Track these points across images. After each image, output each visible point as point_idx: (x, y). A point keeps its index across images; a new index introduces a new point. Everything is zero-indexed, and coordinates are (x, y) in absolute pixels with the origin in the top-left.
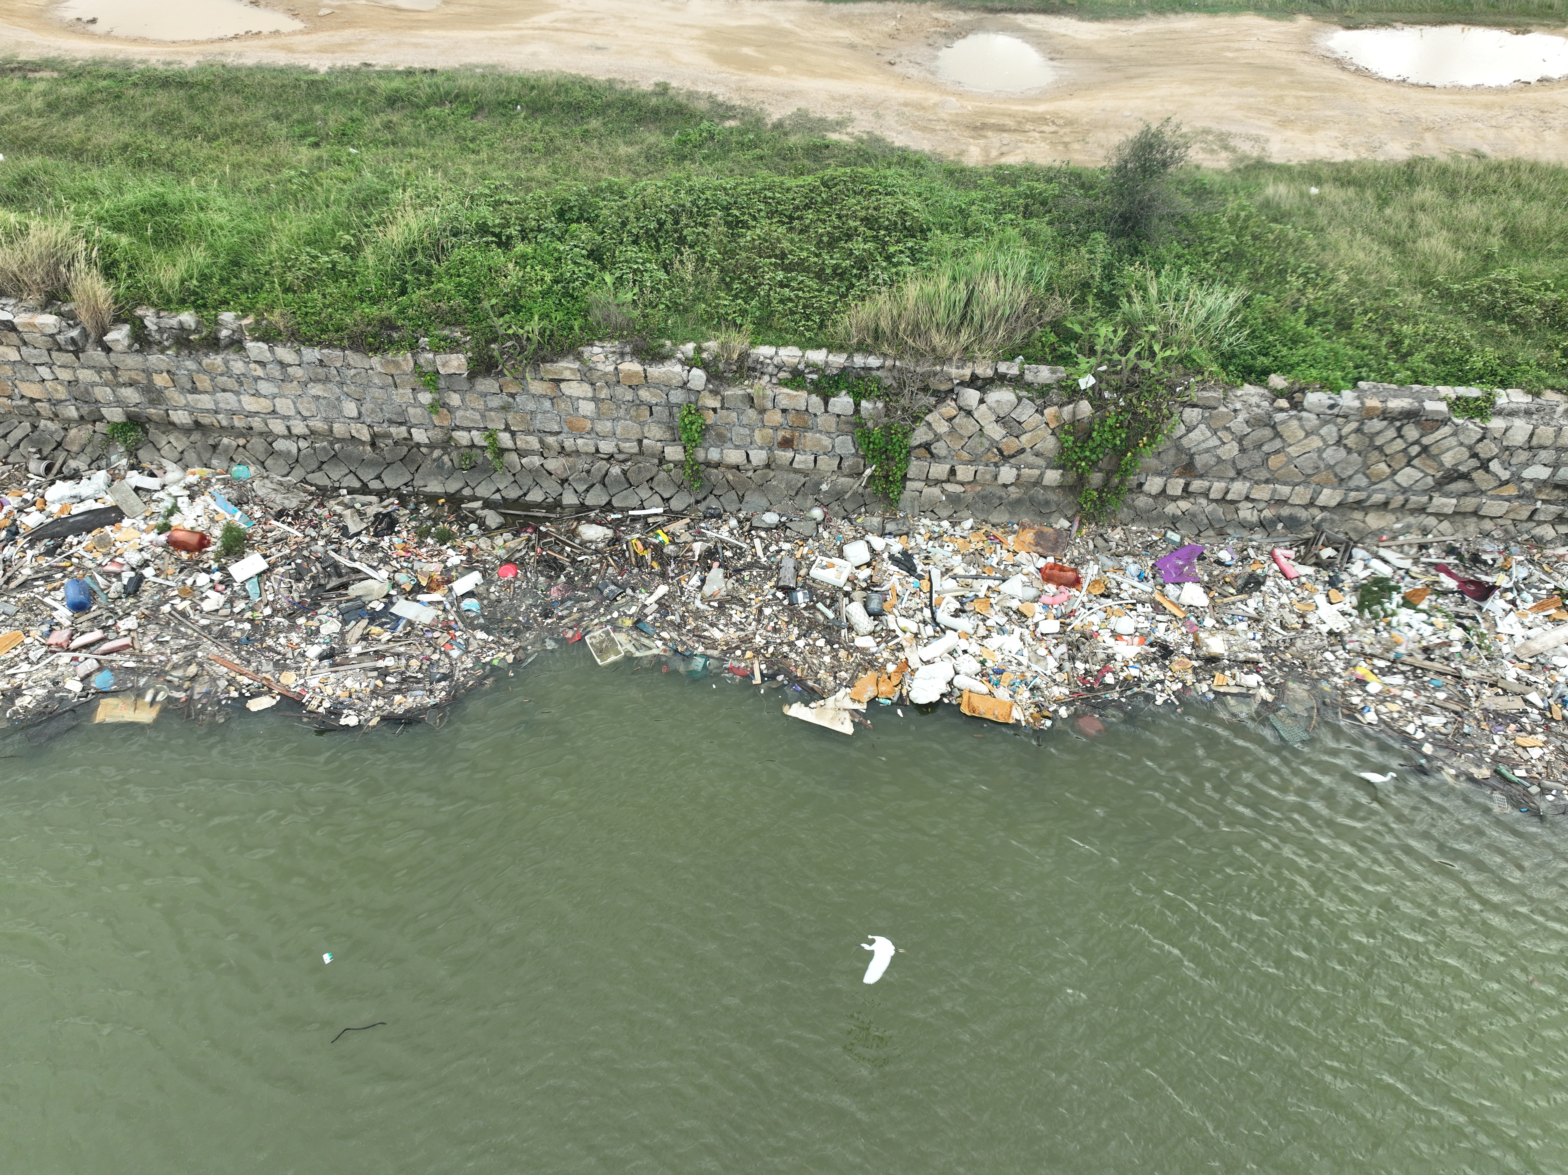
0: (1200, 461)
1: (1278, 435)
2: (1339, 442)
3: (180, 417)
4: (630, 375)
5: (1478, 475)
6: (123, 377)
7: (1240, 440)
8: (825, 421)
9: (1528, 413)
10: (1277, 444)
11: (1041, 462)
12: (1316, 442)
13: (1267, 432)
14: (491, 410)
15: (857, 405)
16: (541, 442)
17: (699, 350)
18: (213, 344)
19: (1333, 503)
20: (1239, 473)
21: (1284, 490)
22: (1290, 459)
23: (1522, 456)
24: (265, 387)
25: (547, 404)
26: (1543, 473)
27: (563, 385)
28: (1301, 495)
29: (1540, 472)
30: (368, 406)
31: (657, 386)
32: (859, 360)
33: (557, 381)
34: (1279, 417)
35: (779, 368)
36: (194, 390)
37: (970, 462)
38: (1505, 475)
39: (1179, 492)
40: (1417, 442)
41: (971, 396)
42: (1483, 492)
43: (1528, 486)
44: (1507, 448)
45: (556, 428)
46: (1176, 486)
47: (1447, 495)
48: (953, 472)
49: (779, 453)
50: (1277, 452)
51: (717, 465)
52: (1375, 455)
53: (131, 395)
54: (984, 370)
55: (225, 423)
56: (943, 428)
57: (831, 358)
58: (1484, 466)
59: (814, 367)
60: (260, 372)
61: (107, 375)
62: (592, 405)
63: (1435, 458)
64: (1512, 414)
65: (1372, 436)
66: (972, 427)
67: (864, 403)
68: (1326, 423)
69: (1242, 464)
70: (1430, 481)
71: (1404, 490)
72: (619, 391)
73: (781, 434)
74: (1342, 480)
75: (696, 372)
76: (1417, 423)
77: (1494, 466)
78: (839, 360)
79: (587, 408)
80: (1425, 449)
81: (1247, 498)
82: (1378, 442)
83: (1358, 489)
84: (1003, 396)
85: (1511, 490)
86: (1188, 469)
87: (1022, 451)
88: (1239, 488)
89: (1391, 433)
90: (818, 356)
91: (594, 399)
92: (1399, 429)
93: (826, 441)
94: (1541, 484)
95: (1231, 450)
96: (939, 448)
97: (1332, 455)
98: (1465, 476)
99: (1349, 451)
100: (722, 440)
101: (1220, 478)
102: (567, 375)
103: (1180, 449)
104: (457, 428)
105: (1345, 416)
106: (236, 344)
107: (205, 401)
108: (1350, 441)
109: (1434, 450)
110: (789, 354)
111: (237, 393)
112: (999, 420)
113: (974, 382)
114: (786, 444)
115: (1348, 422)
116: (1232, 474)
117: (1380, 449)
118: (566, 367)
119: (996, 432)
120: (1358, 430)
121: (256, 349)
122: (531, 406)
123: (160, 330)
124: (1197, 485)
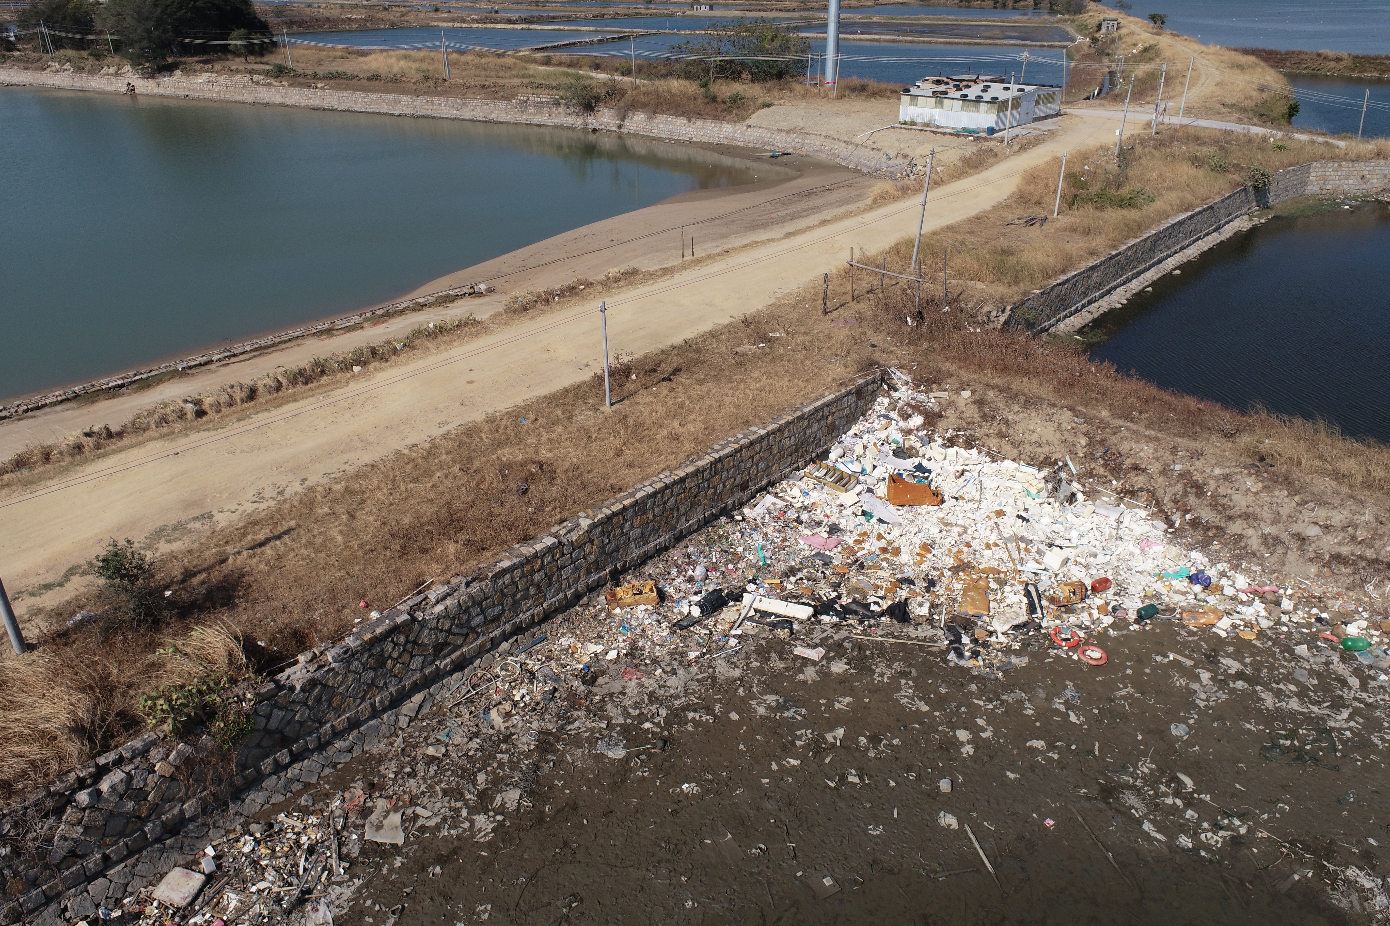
0: (288, 731)
1: (326, 687)
2: (365, 669)
5: (451, 640)
7: (305, 703)
11: (174, 804)
12: (351, 677)
13: (319, 689)
19: (387, 703)
20: (319, 723)
22: (344, 696)
23: (464, 617)
26: (481, 619)
29: (478, 620)
34: (320, 676)
37: (116, 842)
38: (464, 631)
39: (288, 759)
40: (406, 642)
41: (86, 795)
42: (460, 647)
43: (479, 630)
44: (454, 618)
46: (283, 756)
48: (105, 858)
50: (333, 696)
52: (390, 663)
54: (87, 771)
56: (76, 832)
58: (450, 633)
63: (422, 644)
65: (381, 654)
66: (102, 817)
68: (349, 663)
69: (318, 716)
70: (429, 658)
71: (421, 671)
74: (382, 688)
76: (400, 633)
77: (455, 630)
80: (414, 643)
82: (386, 654)
84: (113, 779)
85: (473, 637)
86: (284, 741)
87: (155, 806)
88: (325, 732)
89: (389, 647)
92: (392, 641)
94: (484, 625)
96: (82, 849)
98: (446, 644)
99: (374, 669)
101: (310, 734)
103: (271, 733)
105: (358, 653)
108: (371, 665)
109: (419, 641)
112: (122, 797)
113: (82, 784)
115: (362, 655)
116: (315, 726)
117: (389, 658)
119: (124, 807)
120: (370, 656)
124: (297, 747)
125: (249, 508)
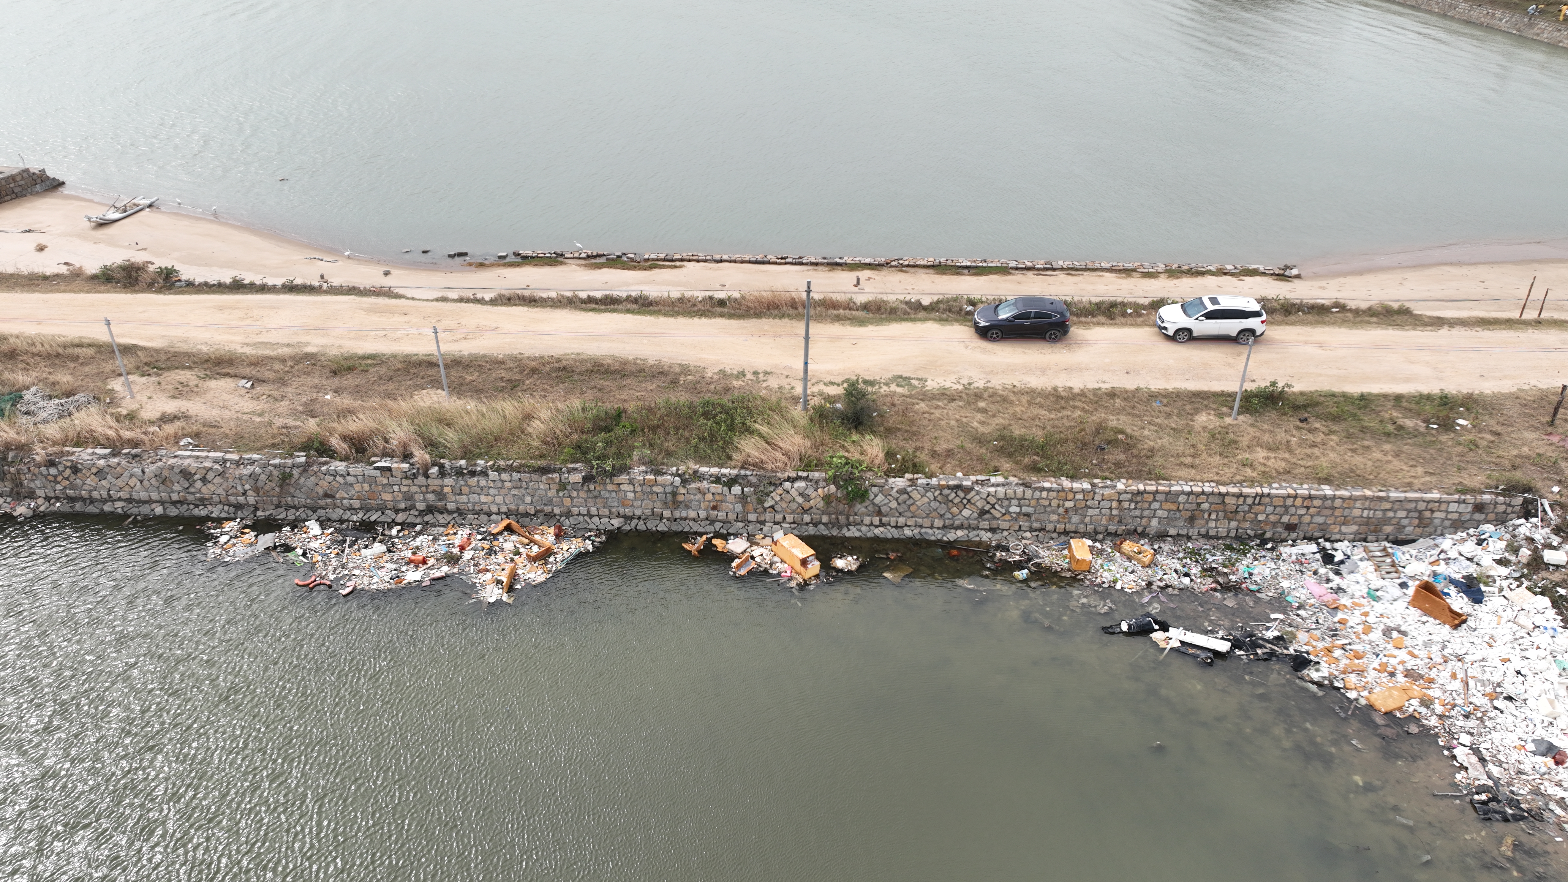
0: (884, 509)
1: (910, 497)
2: (935, 499)
3: (451, 506)
4: (650, 480)
5: (992, 511)
6: (431, 489)
7: (897, 500)
8: (730, 498)
9: (1003, 485)
10: (911, 501)
11: (819, 512)
12: (926, 500)
13: (906, 496)
14: (590, 498)
15: (743, 489)
16: (610, 511)
17: (678, 470)
18: (473, 473)
19: (941, 525)
20: (900, 514)
21: (920, 521)
22: (919, 508)
23: (1006, 503)
24: (492, 491)
25: (614, 494)
26: (1017, 510)
27: (621, 486)
28: (927, 522)
29: (1014, 509)
30: (536, 498)
31: (660, 485)
32: (743, 472)
33: (619, 484)
34: (909, 489)
35: (711, 476)
36: (461, 494)
37: (791, 514)
38: (1003, 511)
39: (878, 523)
40: (964, 498)
41: (787, 485)
42: (998, 519)
43: (1014, 515)
44: (999, 499)
45: (616, 505)
46: (876, 521)
47: (985, 520)
48: (784, 518)
49: (711, 512)
50: (912, 504)
51: (685, 519)
52: (950, 504)
53: (431, 497)
54: (793, 474)
55: (470, 508)
56: (778, 498)
57: (732, 471)
58: (993, 507)
59: (724, 475)
60: (492, 485)
61: (424, 489)
62: (633, 494)
63: (974, 504)
64: (998, 485)
65: (947, 496)
66: (789, 498)
67: (745, 489)
68: (927, 491)
69: (901, 510)
70: (976, 515)
71: (967, 519)
72: (644, 487)
73: (711, 504)
75: (677, 478)
76: (962, 490)
77: (997, 506)
78: (735, 472)
79: (631, 495)
80: (969, 501)
81: (906, 525)
82: (950, 498)
83: (949, 519)
84: (801, 484)
85: (1007, 517)
86: (879, 513)
87: (812, 508)
88: (901, 520)
89: (953, 495)
90: (725, 471)
91: (634, 492)
92: (956, 493)
93: (731, 506)
94: (1019, 514)
95: (894, 504)
96: (777, 507)
97: (934, 505)
98: (988, 512)
99: (940, 503)
100: (687, 507)
101: (893, 517)
102: (623, 481)
103: (874, 504)
104: (574, 506)
105: (934, 488)
106: (484, 473)
107: (464, 498)
108: (939, 498)
109: (973, 502)
110: (715, 470)
111: (479, 494)
112: (800, 494)
113: (789, 479)
114: (715, 508)
115: (936, 491)
116: (897, 514)
117: (951, 501)
118: (624, 478)
119: (800, 500)
120: (941, 494)
121: (493, 475)
122: (607, 495)
123: (451, 468)
124: (884, 520)
125: (948, 384)
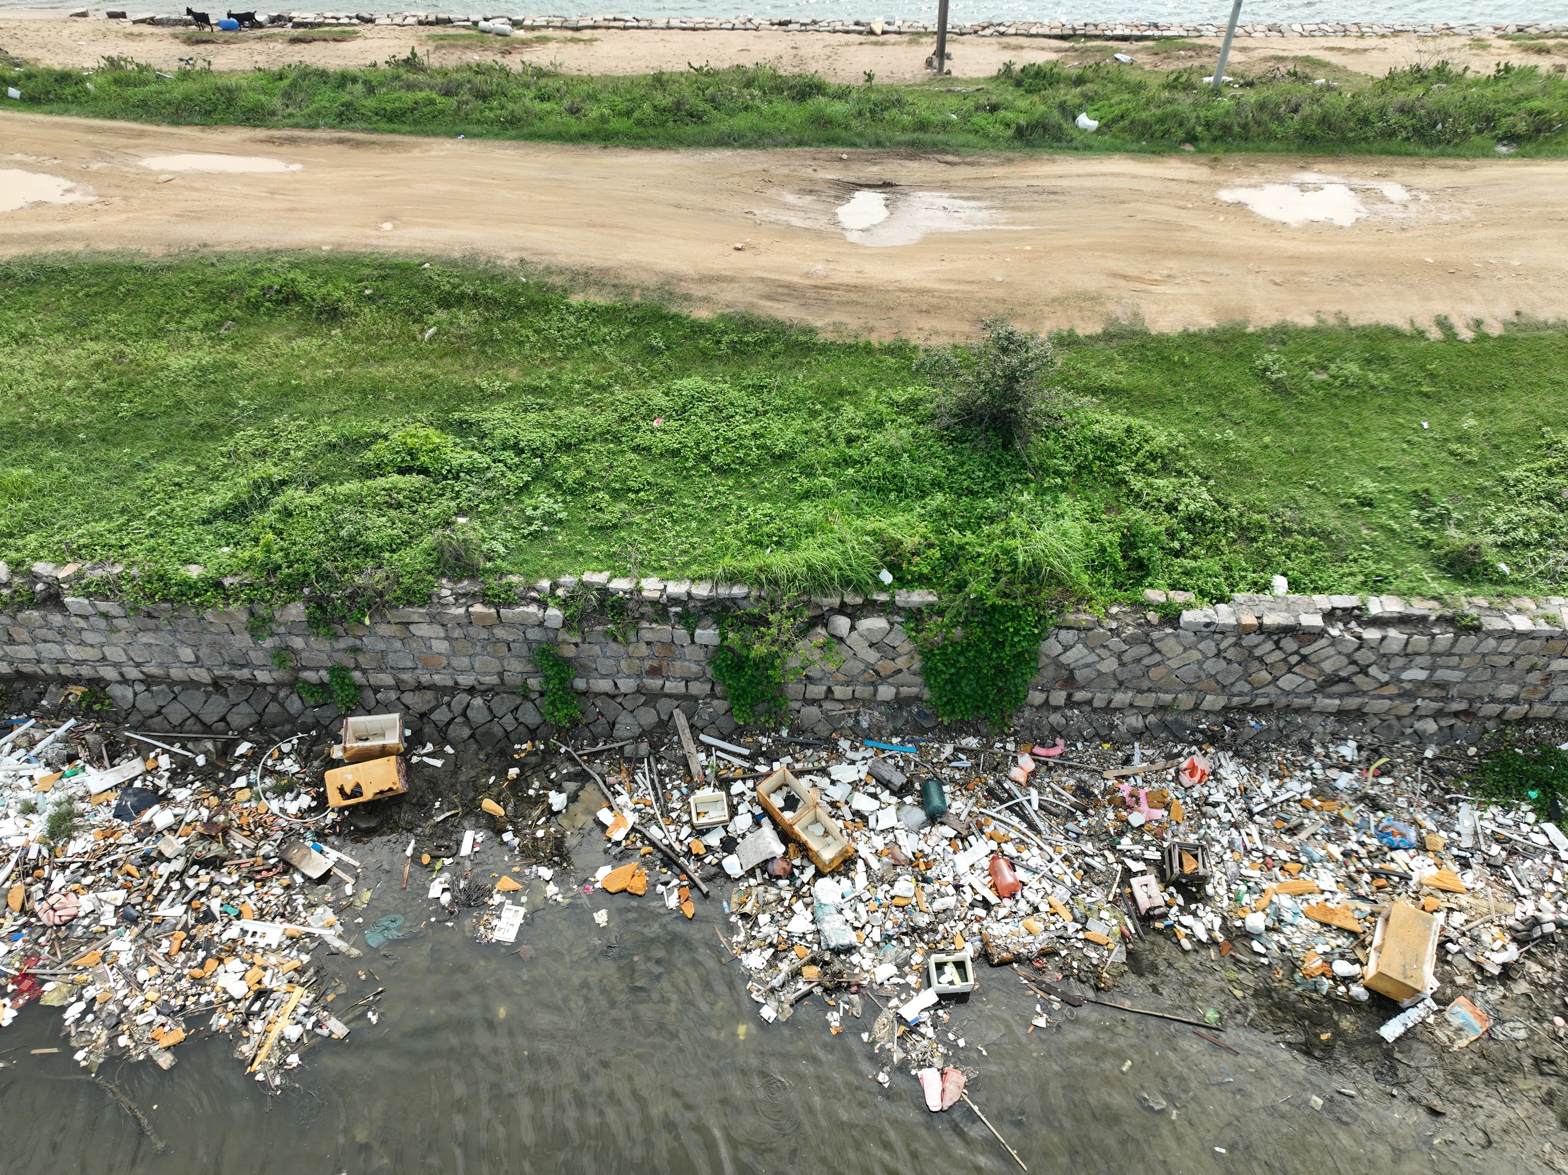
0: (1080, 675)
1: (1156, 650)
4: (483, 617)
8: (692, 651)
9: (1401, 622)
11: (919, 680)
12: (1196, 655)
13: (1145, 649)
14: (338, 650)
15: (724, 636)
16: (396, 678)
17: (554, 586)
20: (1121, 684)
21: (1167, 698)
22: (1171, 671)
23: (1400, 662)
25: (398, 645)
27: (412, 628)
28: (1185, 701)
29: (1418, 674)
30: (205, 651)
31: (512, 625)
32: (724, 590)
34: (1156, 635)
35: (640, 603)
36: (12, 642)
37: (847, 683)
38: (1385, 678)
39: (1062, 703)
40: (1296, 653)
42: (1365, 693)
43: (1408, 686)
44: (1384, 655)
45: (410, 664)
47: (1330, 696)
48: (830, 690)
49: (648, 680)
50: (1157, 665)
51: (585, 693)
52: (1255, 665)
54: (854, 598)
57: (694, 589)
58: (1364, 671)
59: (677, 600)
62: (446, 644)
63: (1316, 665)
64: (1386, 623)
65: (1251, 649)
66: (846, 653)
68: (1203, 639)
69: (1123, 676)
70: (1312, 684)
71: (1288, 693)
72: (472, 630)
73: (647, 664)
74: (1224, 687)
75: (552, 610)
76: (1294, 637)
77: (1373, 671)
78: (702, 590)
79: (441, 646)
81: (1131, 706)
86: (1069, 682)
88: (1122, 697)
89: (1269, 646)
90: (680, 588)
91: (446, 638)
96: (814, 672)
97: (1212, 666)
98: (1346, 680)
100: (587, 671)
103: (1059, 666)
104: (304, 668)
105: (1222, 633)
107: (25, 652)
110: (650, 588)
111: (61, 643)
112: (872, 645)
113: (843, 609)
114: (654, 672)
115: (1225, 637)
117: (1260, 659)
118: (414, 611)
119: (870, 656)
120: (1235, 644)
121: (75, 603)
122: (381, 646)
124: (1079, 695)
125: (1194, 317)
